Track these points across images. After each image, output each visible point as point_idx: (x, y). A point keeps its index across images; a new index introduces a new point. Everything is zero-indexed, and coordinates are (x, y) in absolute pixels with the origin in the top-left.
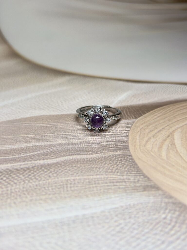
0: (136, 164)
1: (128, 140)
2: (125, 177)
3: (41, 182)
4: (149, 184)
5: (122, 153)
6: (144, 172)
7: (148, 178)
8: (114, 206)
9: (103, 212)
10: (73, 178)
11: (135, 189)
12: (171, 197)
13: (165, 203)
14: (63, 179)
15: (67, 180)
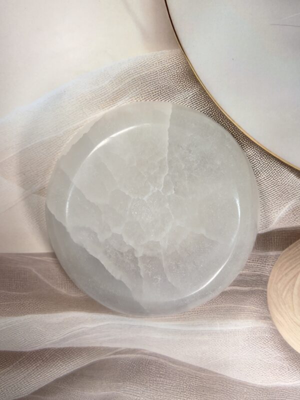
0: (267, 300)
1: (269, 277)
2: (258, 309)
3: (218, 305)
4: (268, 316)
5: (262, 289)
6: (269, 306)
7: (269, 311)
8: (248, 327)
9: (243, 329)
10: (233, 305)
11: (260, 318)
12: (274, 326)
13: (270, 329)
14: (228, 305)
15: (230, 306)
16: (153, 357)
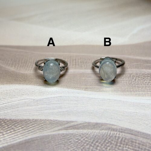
16: (126, 135)
